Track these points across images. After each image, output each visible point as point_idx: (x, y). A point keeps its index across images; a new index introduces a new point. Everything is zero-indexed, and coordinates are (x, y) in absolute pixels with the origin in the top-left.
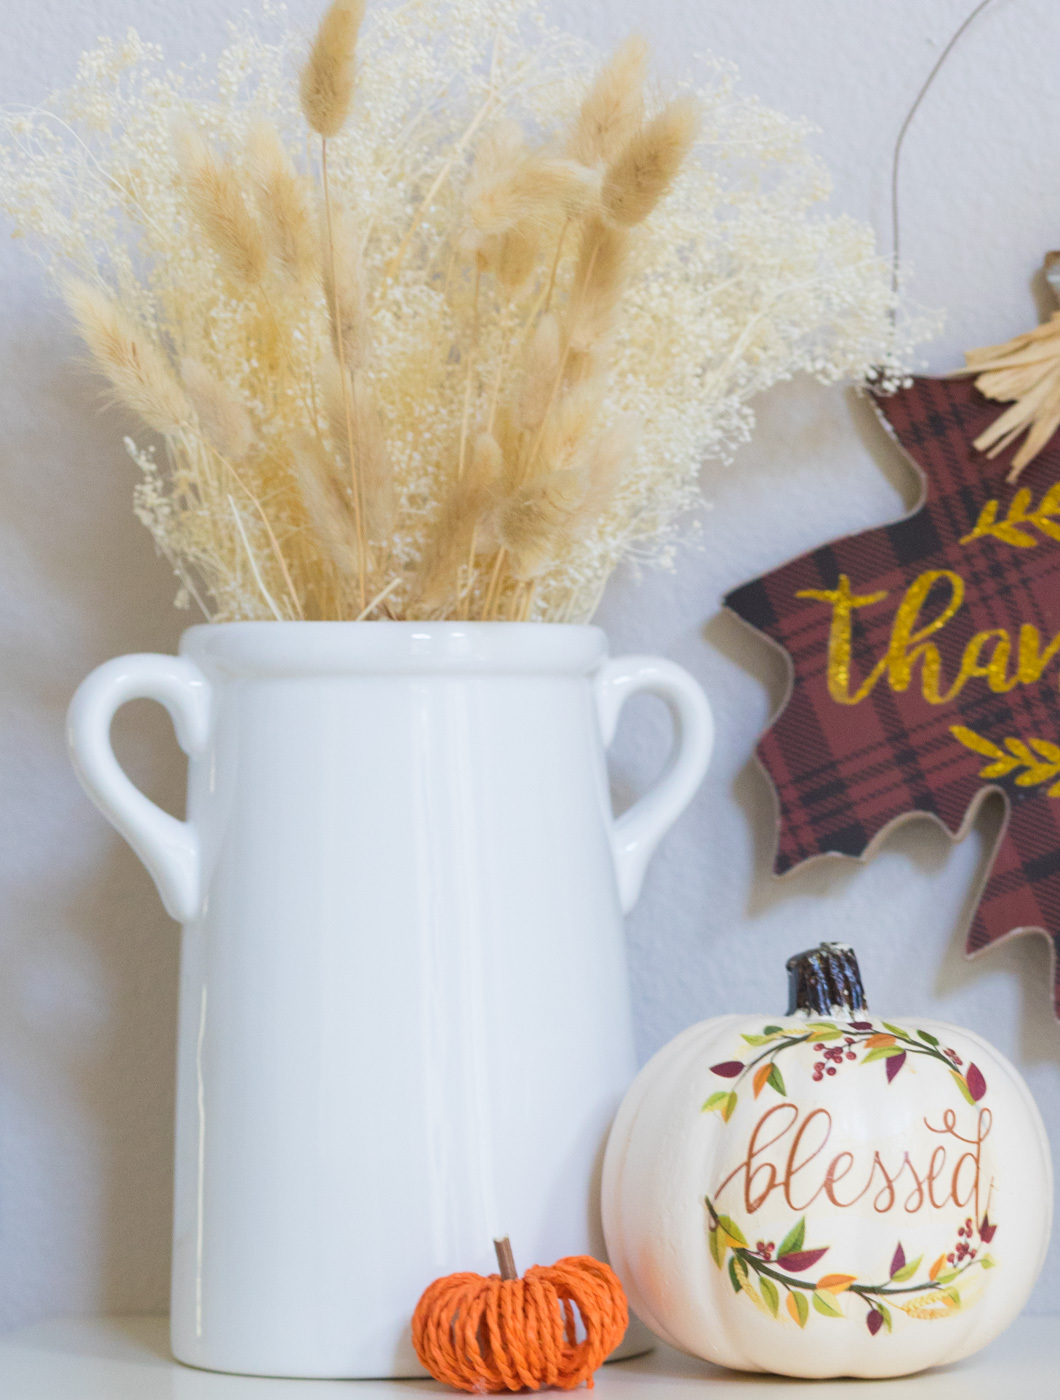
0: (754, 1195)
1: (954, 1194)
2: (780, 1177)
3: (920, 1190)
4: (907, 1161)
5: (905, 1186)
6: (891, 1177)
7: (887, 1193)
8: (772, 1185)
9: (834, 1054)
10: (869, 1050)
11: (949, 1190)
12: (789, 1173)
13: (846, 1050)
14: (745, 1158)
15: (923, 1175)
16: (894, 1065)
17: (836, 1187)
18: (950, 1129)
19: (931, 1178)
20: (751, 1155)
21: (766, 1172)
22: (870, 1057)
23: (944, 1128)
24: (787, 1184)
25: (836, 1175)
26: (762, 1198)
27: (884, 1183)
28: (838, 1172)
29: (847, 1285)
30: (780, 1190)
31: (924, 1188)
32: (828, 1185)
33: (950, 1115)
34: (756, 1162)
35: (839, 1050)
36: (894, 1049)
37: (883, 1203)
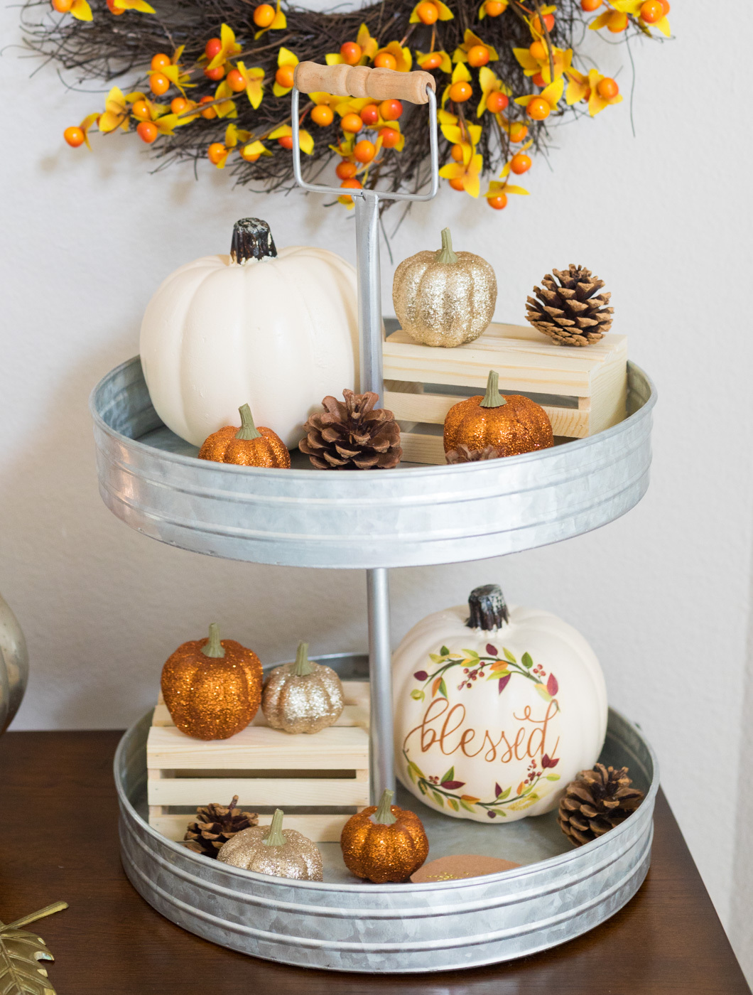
0: (426, 743)
1: (528, 752)
2: (438, 737)
3: (510, 751)
4: (503, 736)
5: (502, 749)
6: (495, 744)
7: (492, 752)
8: (433, 740)
9: (473, 675)
10: (492, 671)
11: (526, 750)
12: (443, 736)
13: (479, 671)
14: (421, 723)
15: (512, 743)
16: (503, 682)
17: (466, 746)
18: (527, 717)
19: (516, 745)
20: (425, 723)
21: (431, 733)
22: (492, 676)
23: (524, 717)
24: (441, 741)
25: (466, 740)
26: (429, 745)
27: (491, 747)
28: (467, 739)
29: (476, 801)
30: (438, 744)
31: (512, 751)
32: (463, 743)
33: (528, 709)
34: (427, 727)
35: (475, 672)
36: (505, 673)
37: (490, 756)
